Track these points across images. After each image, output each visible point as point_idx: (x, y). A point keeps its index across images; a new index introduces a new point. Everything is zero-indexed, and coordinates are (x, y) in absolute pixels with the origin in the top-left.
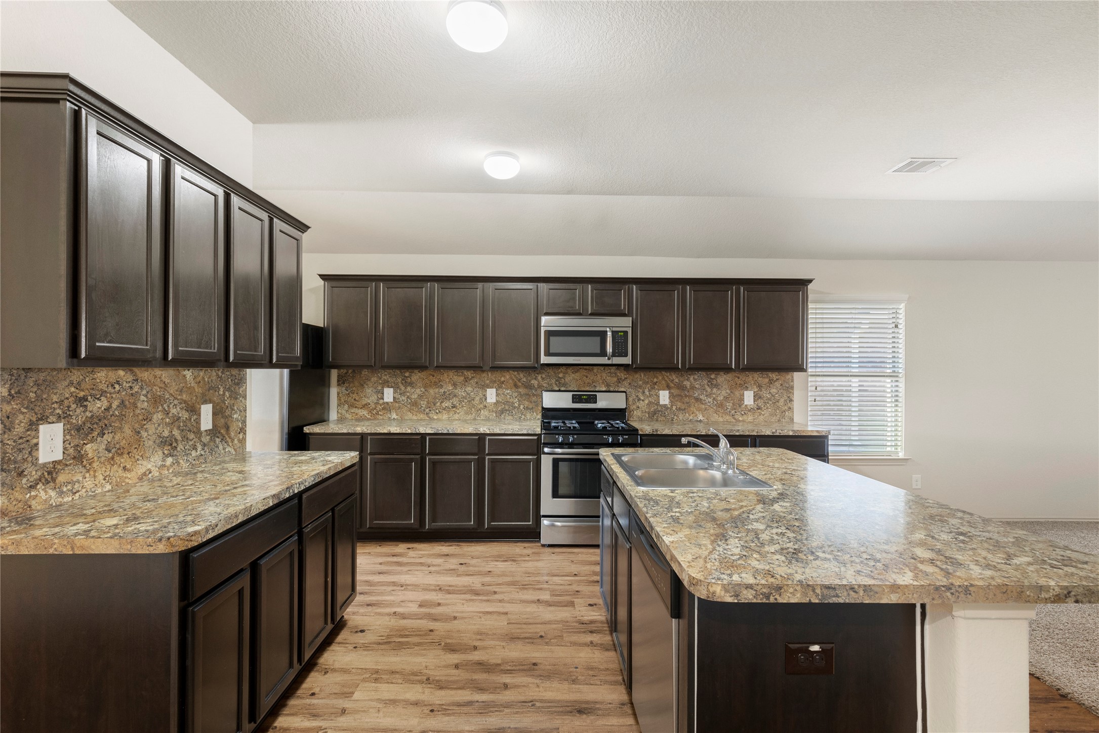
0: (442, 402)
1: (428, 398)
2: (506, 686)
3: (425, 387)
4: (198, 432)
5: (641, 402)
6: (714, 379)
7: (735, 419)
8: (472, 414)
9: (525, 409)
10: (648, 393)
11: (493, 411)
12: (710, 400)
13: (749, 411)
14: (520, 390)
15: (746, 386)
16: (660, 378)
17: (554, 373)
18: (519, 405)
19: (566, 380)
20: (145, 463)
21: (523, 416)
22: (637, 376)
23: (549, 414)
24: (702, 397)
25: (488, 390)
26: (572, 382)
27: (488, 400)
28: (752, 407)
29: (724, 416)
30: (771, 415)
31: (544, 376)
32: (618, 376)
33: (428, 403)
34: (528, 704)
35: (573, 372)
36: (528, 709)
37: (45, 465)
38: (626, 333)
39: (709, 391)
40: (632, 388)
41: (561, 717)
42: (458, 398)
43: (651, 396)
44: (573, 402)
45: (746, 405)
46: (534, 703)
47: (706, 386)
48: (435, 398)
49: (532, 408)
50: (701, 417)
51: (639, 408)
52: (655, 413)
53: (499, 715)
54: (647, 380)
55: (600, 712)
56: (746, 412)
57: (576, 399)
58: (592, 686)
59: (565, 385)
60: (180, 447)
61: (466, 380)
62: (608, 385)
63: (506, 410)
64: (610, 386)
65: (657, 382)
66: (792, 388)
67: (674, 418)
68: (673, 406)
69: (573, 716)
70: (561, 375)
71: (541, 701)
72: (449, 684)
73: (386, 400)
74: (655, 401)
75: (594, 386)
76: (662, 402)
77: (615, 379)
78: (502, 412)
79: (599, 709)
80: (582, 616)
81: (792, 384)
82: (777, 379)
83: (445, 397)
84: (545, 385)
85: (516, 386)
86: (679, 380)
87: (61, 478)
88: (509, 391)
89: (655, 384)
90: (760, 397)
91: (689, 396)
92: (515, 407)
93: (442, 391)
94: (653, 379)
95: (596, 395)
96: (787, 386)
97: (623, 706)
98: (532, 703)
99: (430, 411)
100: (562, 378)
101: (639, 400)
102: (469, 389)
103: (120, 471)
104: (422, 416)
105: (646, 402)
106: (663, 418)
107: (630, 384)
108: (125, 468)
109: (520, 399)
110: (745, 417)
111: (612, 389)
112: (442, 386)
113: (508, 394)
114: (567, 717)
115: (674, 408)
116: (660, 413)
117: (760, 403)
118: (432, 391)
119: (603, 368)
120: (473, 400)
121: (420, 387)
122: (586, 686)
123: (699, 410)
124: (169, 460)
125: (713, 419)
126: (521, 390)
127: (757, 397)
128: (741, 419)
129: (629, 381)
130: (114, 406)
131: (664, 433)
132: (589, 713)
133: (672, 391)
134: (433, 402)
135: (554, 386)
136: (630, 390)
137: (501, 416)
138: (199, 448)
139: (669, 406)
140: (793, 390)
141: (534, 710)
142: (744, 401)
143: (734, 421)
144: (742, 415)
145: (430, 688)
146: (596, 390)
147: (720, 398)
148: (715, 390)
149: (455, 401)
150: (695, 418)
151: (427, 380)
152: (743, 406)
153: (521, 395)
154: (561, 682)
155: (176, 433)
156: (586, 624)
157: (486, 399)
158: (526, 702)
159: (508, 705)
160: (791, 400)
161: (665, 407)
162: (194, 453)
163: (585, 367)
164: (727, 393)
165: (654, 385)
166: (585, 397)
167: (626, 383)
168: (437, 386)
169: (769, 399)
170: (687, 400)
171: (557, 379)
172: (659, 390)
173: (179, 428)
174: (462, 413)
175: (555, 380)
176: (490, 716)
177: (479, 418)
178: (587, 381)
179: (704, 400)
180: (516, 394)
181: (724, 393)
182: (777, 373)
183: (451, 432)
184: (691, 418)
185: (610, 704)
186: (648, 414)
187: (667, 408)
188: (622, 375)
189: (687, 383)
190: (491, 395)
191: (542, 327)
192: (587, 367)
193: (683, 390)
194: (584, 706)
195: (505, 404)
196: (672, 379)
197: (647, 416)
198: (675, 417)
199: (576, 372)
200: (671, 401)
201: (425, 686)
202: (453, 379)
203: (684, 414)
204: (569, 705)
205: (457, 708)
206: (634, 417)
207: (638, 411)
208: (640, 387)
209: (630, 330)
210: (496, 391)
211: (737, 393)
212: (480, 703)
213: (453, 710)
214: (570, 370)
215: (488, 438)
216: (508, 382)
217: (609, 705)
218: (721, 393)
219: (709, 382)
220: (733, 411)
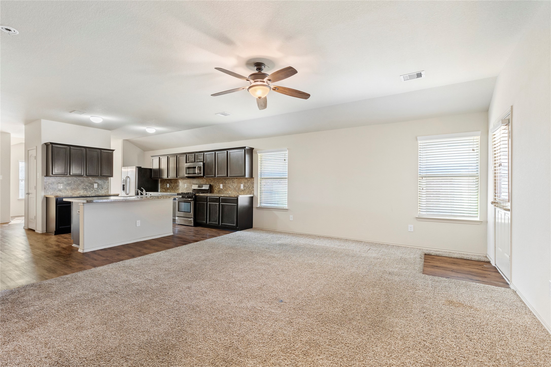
3: (174, 184)
4: (93, 188)
10: (218, 185)
11: (186, 190)
12: (232, 187)
14: (191, 184)
15: (241, 183)
16: (220, 180)
20: (79, 191)
22: (215, 180)
23: (194, 191)
24: (230, 186)
25: (185, 184)
26: (201, 182)
29: (236, 192)
30: (248, 192)
37: (59, 189)
38: (201, 167)
40: (214, 183)
47: (231, 183)
50: (230, 193)
52: (219, 191)
54: (217, 181)
56: (241, 191)
60: (88, 190)
61: (181, 181)
62: (209, 183)
66: (254, 183)
73: (168, 187)
74: (219, 187)
76: (221, 188)
78: (188, 190)
82: (250, 180)
86: (225, 182)
87: (62, 191)
88: (189, 185)
89: (219, 182)
90: (245, 186)
91: (227, 186)
95: (203, 186)
96: (252, 182)
101: (216, 187)
102: (182, 184)
103: (74, 192)
104: (174, 191)
105: (217, 188)
106: (221, 193)
108: (75, 192)
110: (241, 193)
111: (206, 184)
112: (177, 183)
117: (245, 188)
120: (182, 187)
123: (230, 190)
124: (85, 192)
125: (233, 193)
127: (244, 186)
128: (239, 193)
129: (213, 181)
130: (72, 182)
133: (223, 184)
138: (94, 191)
147: (235, 186)
148: (234, 184)
149: (179, 187)
151: (174, 181)
152: (241, 189)
155: (87, 187)
157: (185, 187)
160: (253, 187)
162: (92, 191)
164: (237, 185)
166: (201, 186)
169: (247, 187)
171: (198, 181)
172: (220, 184)
173: (88, 187)
178: (204, 181)
184: (228, 193)
187: (222, 190)
189: (227, 182)
191: (185, 167)
193: (226, 184)
196: (223, 181)
198: (224, 192)
199: (202, 179)
200: (223, 188)
203: (226, 192)
206: (215, 192)
207: (216, 190)
208: (216, 183)
211: (239, 185)
216: (189, 182)
218: (235, 185)
219: (232, 181)
220: (238, 191)
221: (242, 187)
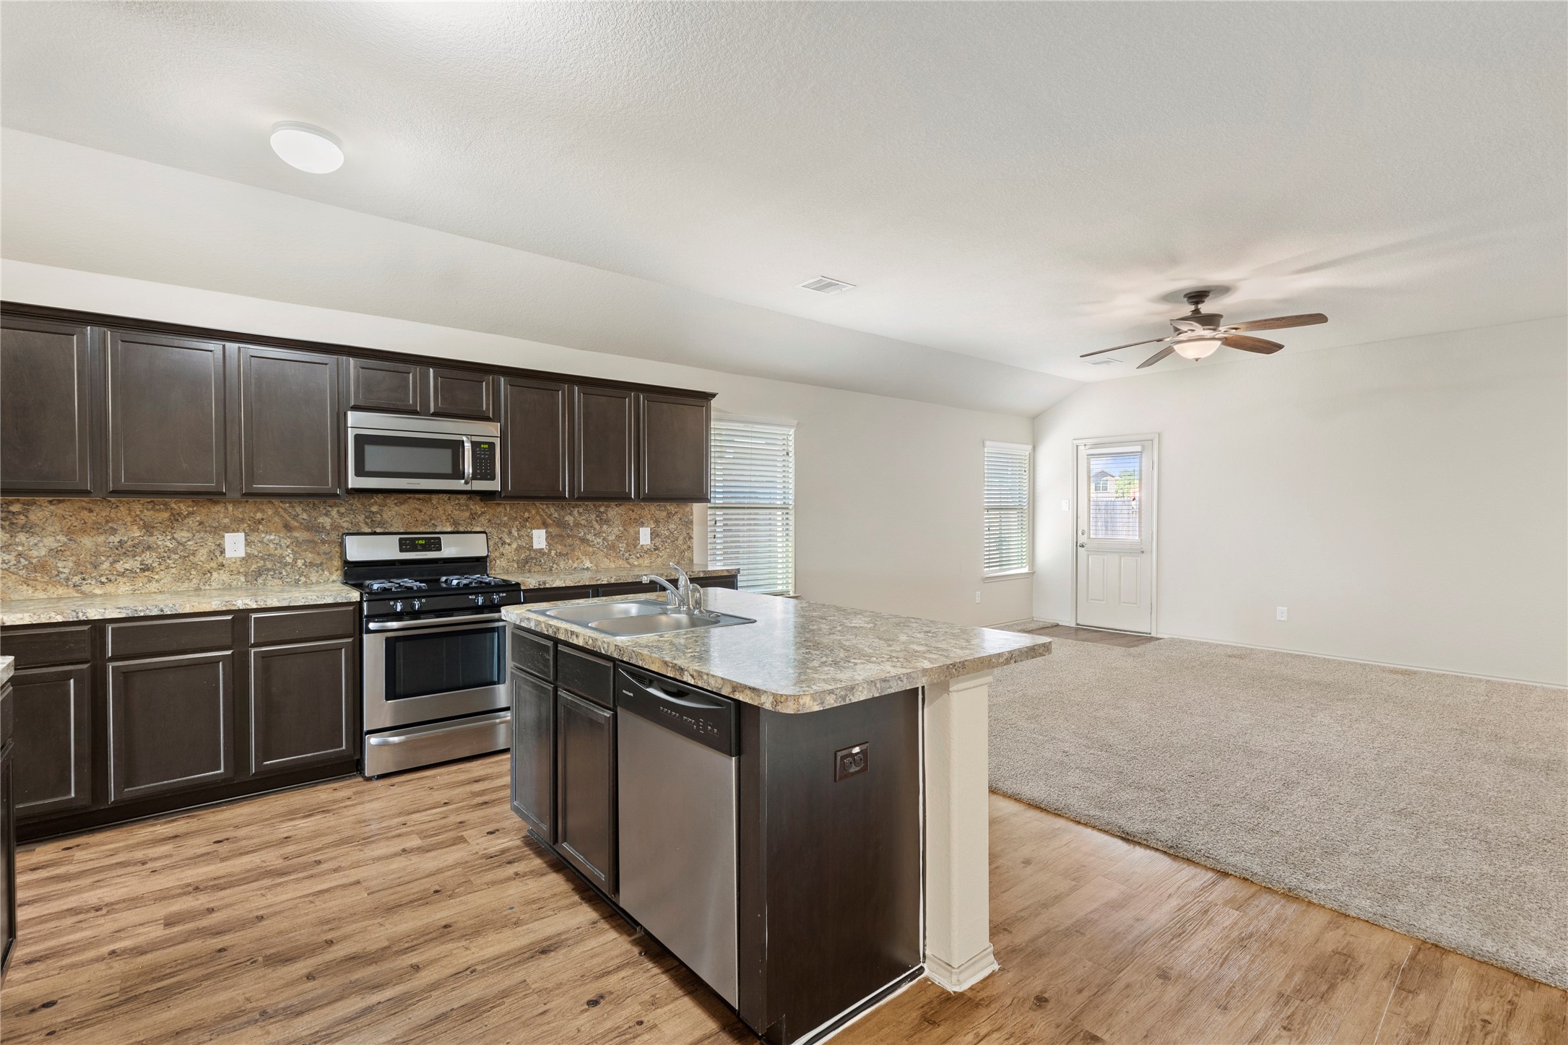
0: (116, 561)
1: (78, 555)
2: (416, 968)
3: (69, 532)
5: (507, 546)
6: (604, 512)
7: (629, 564)
8: (190, 580)
9: (306, 566)
10: (516, 534)
11: (239, 572)
12: (599, 540)
13: (646, 552)
14: (296, 534)
15: (642, 522)
16: (534, 512)
17: (363, 504)
18: (295, 560)
19: (385, 516)
21: (303, 579)
22: (500, 509)
23: (356, 573)
24: (589, 537)
25: (226, 535)
26: (395, 519)
27: (228, 554)
28: (648, 547)
29: (617, 561)
30: (670, 556)
31: (342, 510)
32: (471, 509)
33: (77, 564)
34: (465, 973)
35: (396, 504)
36: (468, 979)
38: (492, 445)
39: (598, 529)
40: (492, 527)
41: (522, 967)
42: (156, 552)
43: (520, 537)
44: (401, 550)
45: (642, 546)
46: (473, 968)
47: (594, 523)
48: (97, 554)
49: (321, 564)
50: (588, 564)
51: (503, 555)
52: (526, 561)
53: (427, 1003)
54: (515, 515)
55: (570, 942)
56: (642, 554)
57: (404, 546)
58: (545, 920)
59: (381, 524)
61: (176, 518)
62: (455, 523)
63: (268, 570)
64: (459, 524)
65: (529, 518)
66: (691, 522)
67: (553, 567)
68: (551, 550)
69: (537, 959)
70: (374, 509)
71: (483, 962)
72: (312, 1003)
74: (527, 544)
75: (434, 524)
76: (536, 546)
77: (467, 514)
78: (259, 573)
79: (567, 939)
80: (485, 849)
81: (691, 517)
82: (676, 513)
83: (122, 551)
84: (345, 525)
85: (287, 527)
86: (559, 515)
88: (272, 537)
89: (526, 520)
90: (658, 535)
91: (573, 537)
92: (286, 564)
93: (115, 539)
94: (524, 513)
95: (439, 539)
96: (687, 520)
97: (595, 925)
98: (470, 970)
99: (84, 579)
100: (377, 513)
101: (504, 543)
102: (182, 535)
104: (61, 591)
105: (514, 546)
106: (538, 568)
107: (490, 521)
109: (296, 549)
110: (641, 561)
111: (461, 529)
112: (114, 531)
113: (271, 541)
114: (530, 964)
115: (553, 553)
116: (535, 561)
117: (658, 541)
118: (87, 541)
119: (447, 498)
120: (194, 554)
121: (54, 534)
122: (536, 923)
123: (586, 554)
125: (602, 566)
126: (301, 535)
127: (654, 535)
128: (636, 563)
129: (488, 517)
131: (554, 586)
132: (557, 948)
133: (550, 530)
134: (91, 563)
135: (362, 525)
136: (490, 529)
137: (256, 580)
139: (546, 551)
140: (692, 525)
141: (477, 976)
142: (639, 540)
143: (628, 566)
144: (638, 558)
145: (276, 1022)
146: (437, 530)
147: (612, 537)
148: (605, 527)
149: (149, 558)
150: (581, 566)
151: (73, 518)
152: (639, 547)
153: (298, 543)
154: (499, 931)
156: (496, 856)
157: (222, 552)
158: (460, 972)
159: (434, 986)
160: (691, 538)
161: (540, 553)
163: (417, 496)
164: (620, 531)
165: (525, 523)
166: (420, 542)
167: (483, 520)
168: (101, 531)
169: (667, 537)
170: (569, 541)
171: (367, 514)
172: (532, 529)
174: (167, 580)
175: (364, 516)
176: (413, 1010)
177: (208, 587)
178: (421, 517)
179: (592, 541)
180: (288, 542)
181: (616, 530)
182: (675, 504)
183: (169, 613)
184: (575, 565)
185: (578, 928)
186: (517, 563)
187: (544, 554)
188: (478, 508)
189: (570, 519)
190: (235, 545)
191: (349, 429)
192: (421, 496)
193: (564, 527)
194: (545, 944)
195: (262, 558)
196: (549, 513)
197: (516, 565)
198: (555, 566)
199: (402, 504)
200: (549, 544)
201: (263, 1024)
202: (142, 516)
203: (567, 561)
204: (525, 950)
205: (348, 1025)
206: (497, 569)
207: (502, 559)
208: (505, 525)
209: (497, 442)
210: (245, 536)
211: (631, 531)
212: (385, 1003)
213: (341, 1030)
214: (390, 501)
215: (254, 616)
216: (270, 521)
217: (577, 931)
218: (613, 532)
219: (597, 516)
220: (627, 555)
221: (645, 536)
